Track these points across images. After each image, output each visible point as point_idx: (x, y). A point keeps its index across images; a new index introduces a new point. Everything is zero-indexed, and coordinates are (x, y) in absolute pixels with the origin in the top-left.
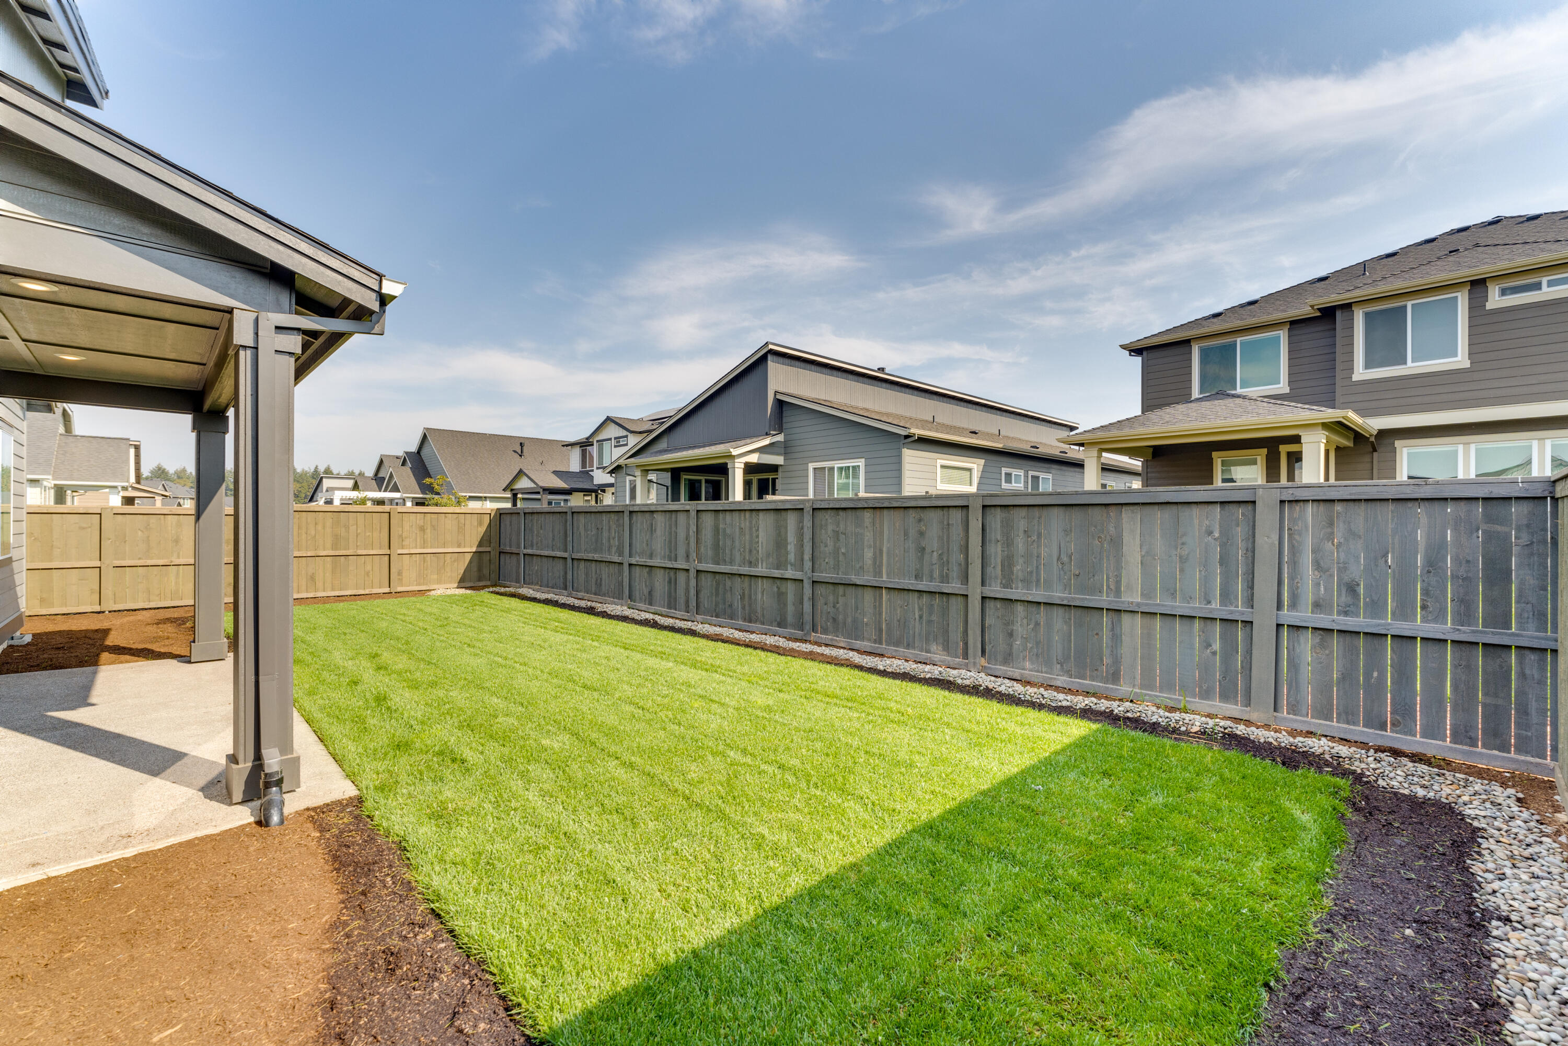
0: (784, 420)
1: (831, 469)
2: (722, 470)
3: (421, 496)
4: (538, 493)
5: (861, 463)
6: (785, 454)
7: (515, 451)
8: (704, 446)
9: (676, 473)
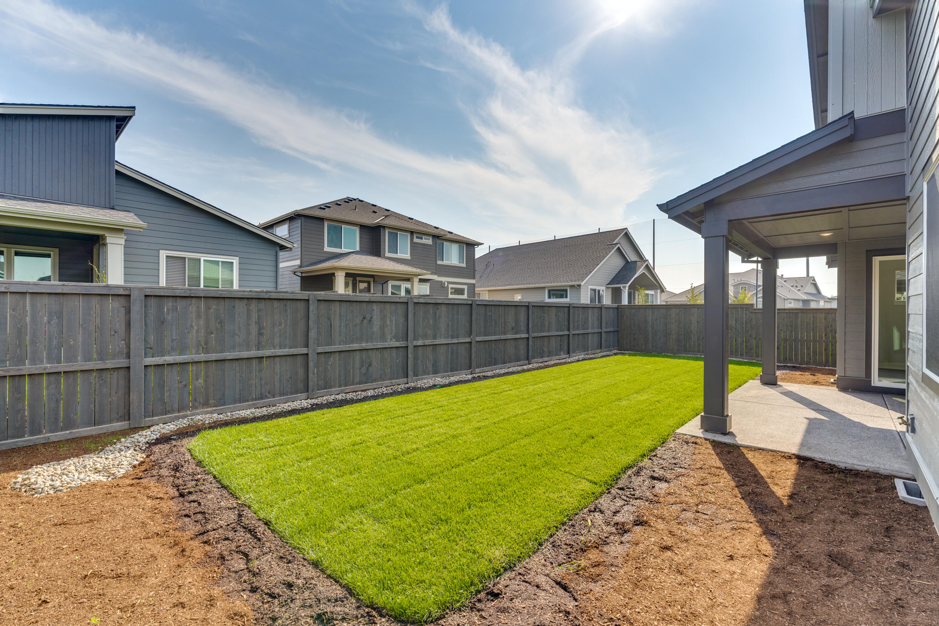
1: (195, 261)
5: (235, 261)
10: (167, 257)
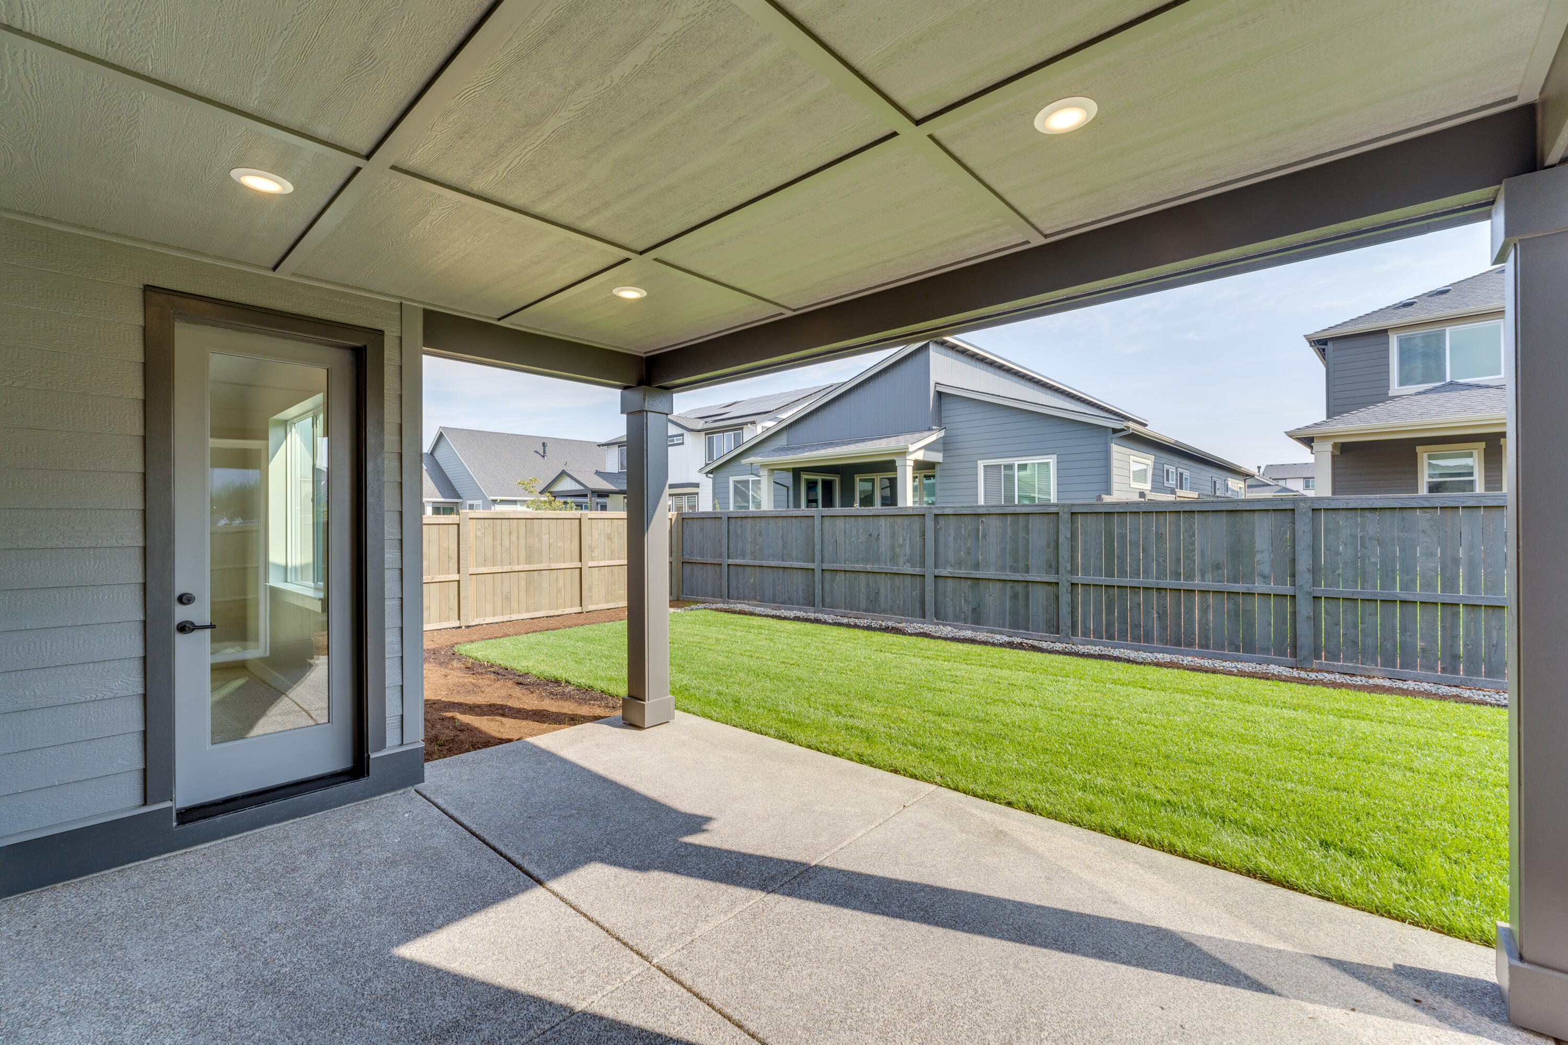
0: (943, 414)
1: (1009, 467)
2: (887, 466)
3: (442, 500)
4: (586, 496)
5: (1052, 460)
6: (944, 450)
7: (536, 452)
8: (848, 443)
9: (797, 473)
10: (985, 466)
